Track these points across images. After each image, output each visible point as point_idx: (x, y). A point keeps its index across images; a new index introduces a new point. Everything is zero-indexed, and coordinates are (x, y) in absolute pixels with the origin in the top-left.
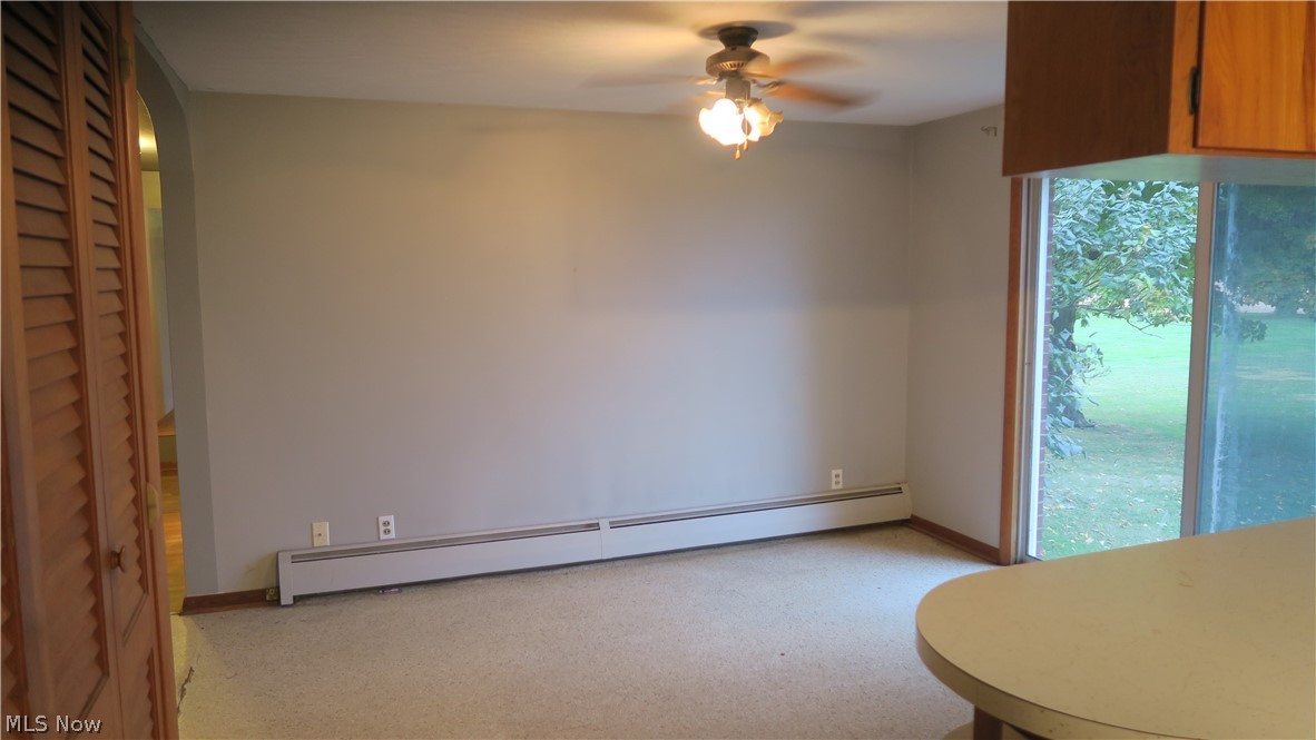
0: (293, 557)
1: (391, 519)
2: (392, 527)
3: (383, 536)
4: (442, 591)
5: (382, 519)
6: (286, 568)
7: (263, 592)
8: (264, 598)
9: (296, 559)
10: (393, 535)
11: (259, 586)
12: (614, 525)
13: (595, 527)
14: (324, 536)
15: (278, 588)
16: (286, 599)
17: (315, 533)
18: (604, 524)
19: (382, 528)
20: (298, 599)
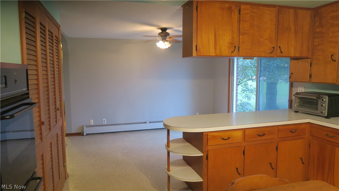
0: (86, 126)
1: (105, 120)
2: (105, 121)
3: (103, 123)
4: (115, 134)
5: (103, 120)
6: (85, 128)
7: (81, 133)
8: (81, 134)
9: (87, 127)
10: (105, 123)
11: (80, 132)
12: (150, 122)
13: (146, 123)
14: (92, 122)
15: (83, 132)
16: (85, 134)
17: (91, 122)
18: (148, 122)
19: (103, 121)
20: (87, 134)
